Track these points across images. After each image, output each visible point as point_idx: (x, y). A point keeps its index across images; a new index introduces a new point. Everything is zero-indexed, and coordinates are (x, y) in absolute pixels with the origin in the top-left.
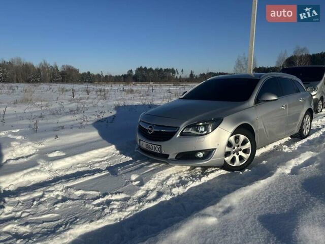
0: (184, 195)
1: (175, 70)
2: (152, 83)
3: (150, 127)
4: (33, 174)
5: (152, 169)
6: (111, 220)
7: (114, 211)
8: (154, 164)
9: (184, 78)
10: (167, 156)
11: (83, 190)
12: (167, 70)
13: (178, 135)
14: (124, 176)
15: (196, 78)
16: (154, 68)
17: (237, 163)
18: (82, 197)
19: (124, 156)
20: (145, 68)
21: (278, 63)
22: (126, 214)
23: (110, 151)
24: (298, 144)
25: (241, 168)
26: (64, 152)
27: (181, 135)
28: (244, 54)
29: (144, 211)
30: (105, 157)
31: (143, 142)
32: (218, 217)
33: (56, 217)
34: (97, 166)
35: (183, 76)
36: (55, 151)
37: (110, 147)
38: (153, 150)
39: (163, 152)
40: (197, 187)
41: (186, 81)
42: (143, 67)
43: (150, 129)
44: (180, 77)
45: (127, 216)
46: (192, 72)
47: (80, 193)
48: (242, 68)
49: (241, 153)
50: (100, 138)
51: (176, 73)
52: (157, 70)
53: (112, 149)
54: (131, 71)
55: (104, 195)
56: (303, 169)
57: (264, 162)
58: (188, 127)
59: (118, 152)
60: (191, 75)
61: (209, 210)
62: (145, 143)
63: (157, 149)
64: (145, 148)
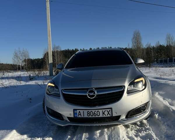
3: (90, 92)
10: (118, 118)
13: (126, 94)
31: (82, 111)
38: (101, 116)
62: (84, 112)
63: (106, 113)
64: (86, 116)
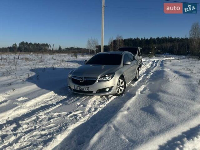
0: (106, 107)
1: (49, 45)
2: (32, 53)
3: (81, 79)
4: (19, 110)
5: (85, 99)
6: (82, 121)
7: (81, 118)
8: (84, 97)
9: (55, 50)
10: (92, 92)
11: (57, 112)
12: (43, 45)
13: (97, 82)
14: (74, 104)
15: (63, 50)
16: (33, 43)
17: (120, 92)
18: (59, 115)
19: (62, 96)
20: (27, 42)
21: (109, 43)
22: (87, 118)
23: (52, 94)
24: (136, 83)
25: (121, 94)
26: (26, 97)
27: (98, 81)
28: (92, 38)
29: (94, 116)
30: (51, 97)
31: (77, 87)
32: (127, 111)
33: (55, 125)
34: (50, 103)
35: (54, 49)
36: (20, 97)
37: (51, 92)
38: (84, 90)
39: (90, 90)
40: (108, 104)
41: (56, 52)
42: (25, 42)
43: (81, 80)
44: (52, 49)
45: (88, 118)
46: (60, 47)
47: (56, 114)
48: (91, 46)
49: (121, 88)
50: (39, 88)
51: (50, 47)
52: (35, 44)
53: (52, 93)
54: (16, 44)
55: (71, 113)
56: (145, 92)
57: (128, 91)
58: (101, 77)
59: (57, 94)
60: (60, 48)
61: (122, 109)
62: (78, 87)
63: (86, 89)
64: (78, 89)
